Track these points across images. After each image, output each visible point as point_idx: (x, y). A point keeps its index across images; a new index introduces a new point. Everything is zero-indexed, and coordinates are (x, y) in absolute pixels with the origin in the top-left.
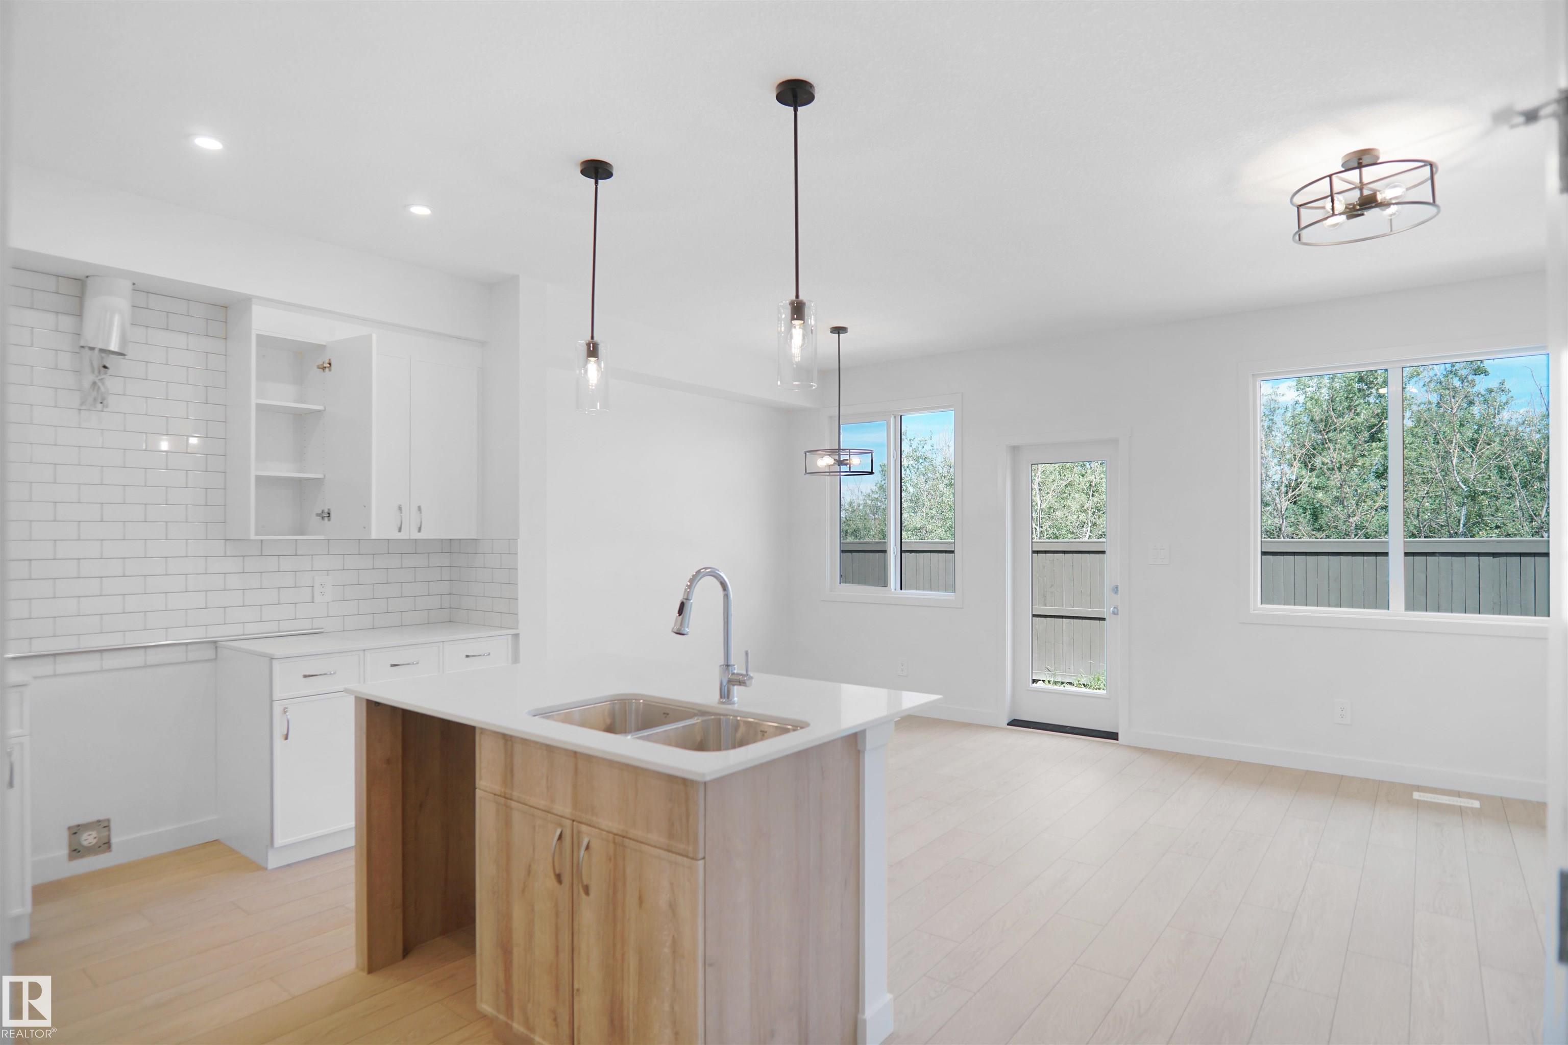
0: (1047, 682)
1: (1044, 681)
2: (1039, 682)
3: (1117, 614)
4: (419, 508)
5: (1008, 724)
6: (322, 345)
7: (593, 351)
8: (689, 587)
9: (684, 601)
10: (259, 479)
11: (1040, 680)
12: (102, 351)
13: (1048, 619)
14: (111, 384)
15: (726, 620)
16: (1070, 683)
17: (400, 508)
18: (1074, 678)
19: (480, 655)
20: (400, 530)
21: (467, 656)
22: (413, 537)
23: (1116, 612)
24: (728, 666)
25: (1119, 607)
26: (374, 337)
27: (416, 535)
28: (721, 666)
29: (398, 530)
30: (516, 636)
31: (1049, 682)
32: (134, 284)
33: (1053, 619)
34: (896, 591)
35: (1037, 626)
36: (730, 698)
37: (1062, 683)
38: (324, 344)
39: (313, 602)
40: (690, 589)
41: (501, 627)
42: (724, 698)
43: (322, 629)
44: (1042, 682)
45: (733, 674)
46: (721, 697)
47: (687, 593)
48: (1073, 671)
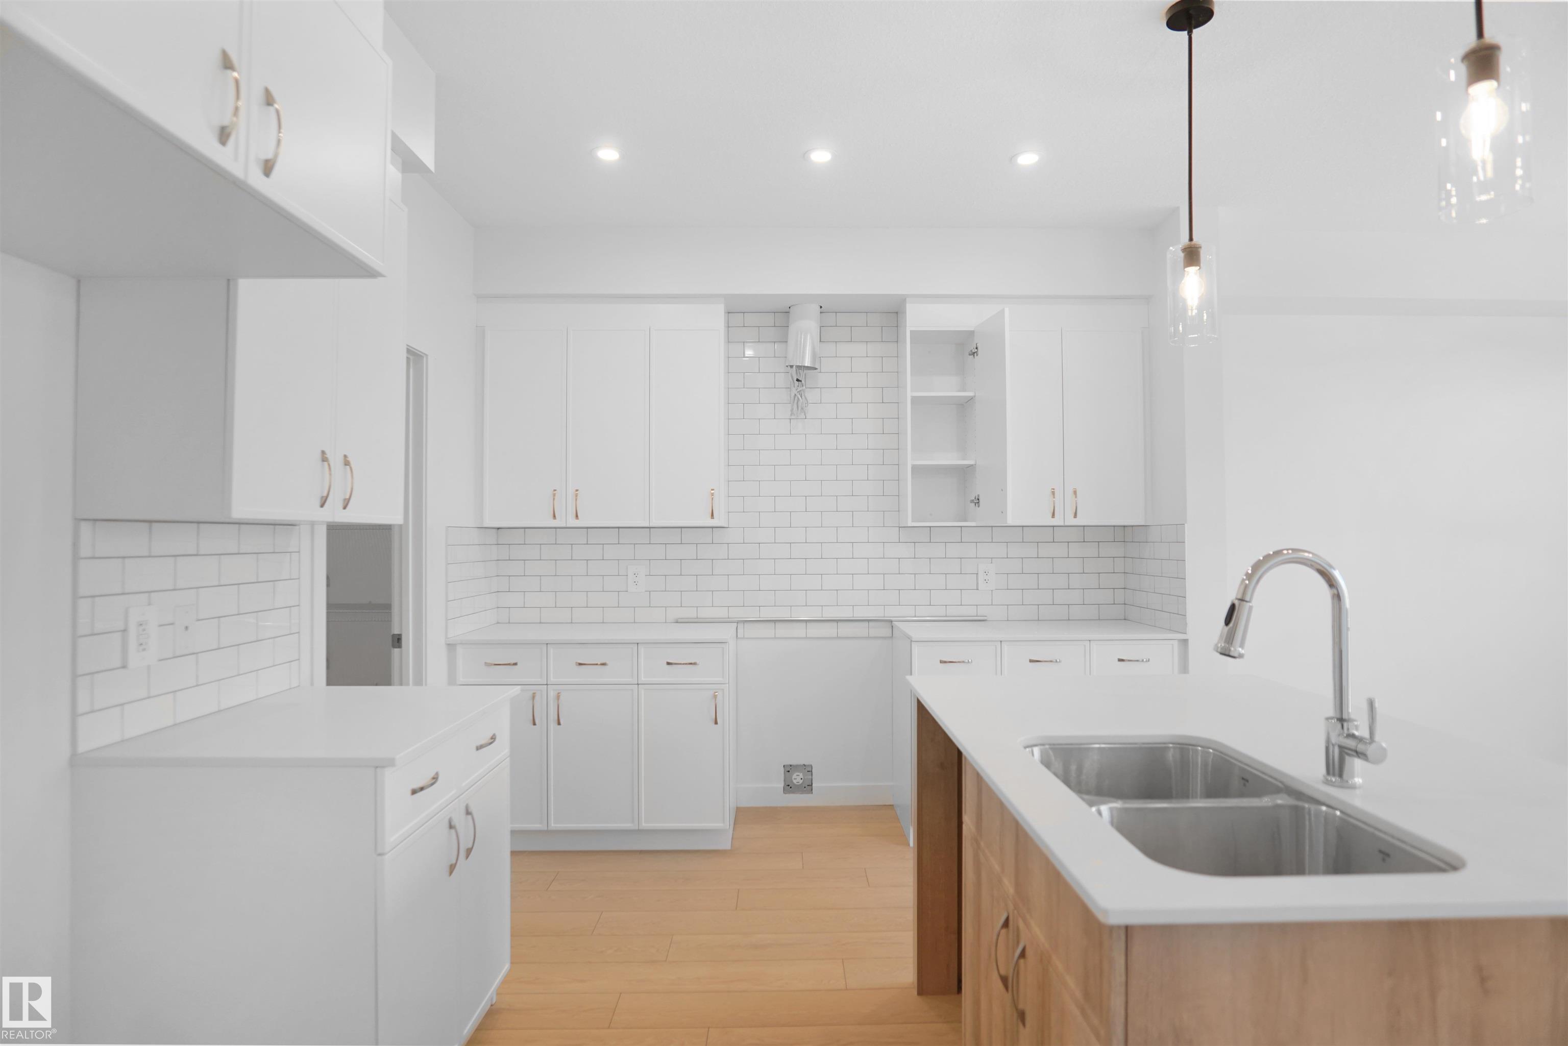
4: (1075, 492)
6: (971, 331)
7: (1192, 255)
8: (1249, 577)
9: (1237, 602)
10: (915, 468)
12: (799, 367)
14: (812, 396)
15: (1337, 640)
17: (1053, 493)
19: (1138, 661)
20: (1053, 516)
21: (1120, 660)
24: (1341, 720)
26: (1007, 311)
27: (1071, 521)
28: (1327, 719)
29: (1051, 516)
30: (1185, 642)
32: (821, 307)
36: (1345, 776)
38: (972, 330)
39: (977, 589)
40: (1249, 580)
41: (1171, 630)
42: (1334, 775)
43: (986, 616)
45: (1353, 736)
46: (1328, 772)
47: (1243, 587)
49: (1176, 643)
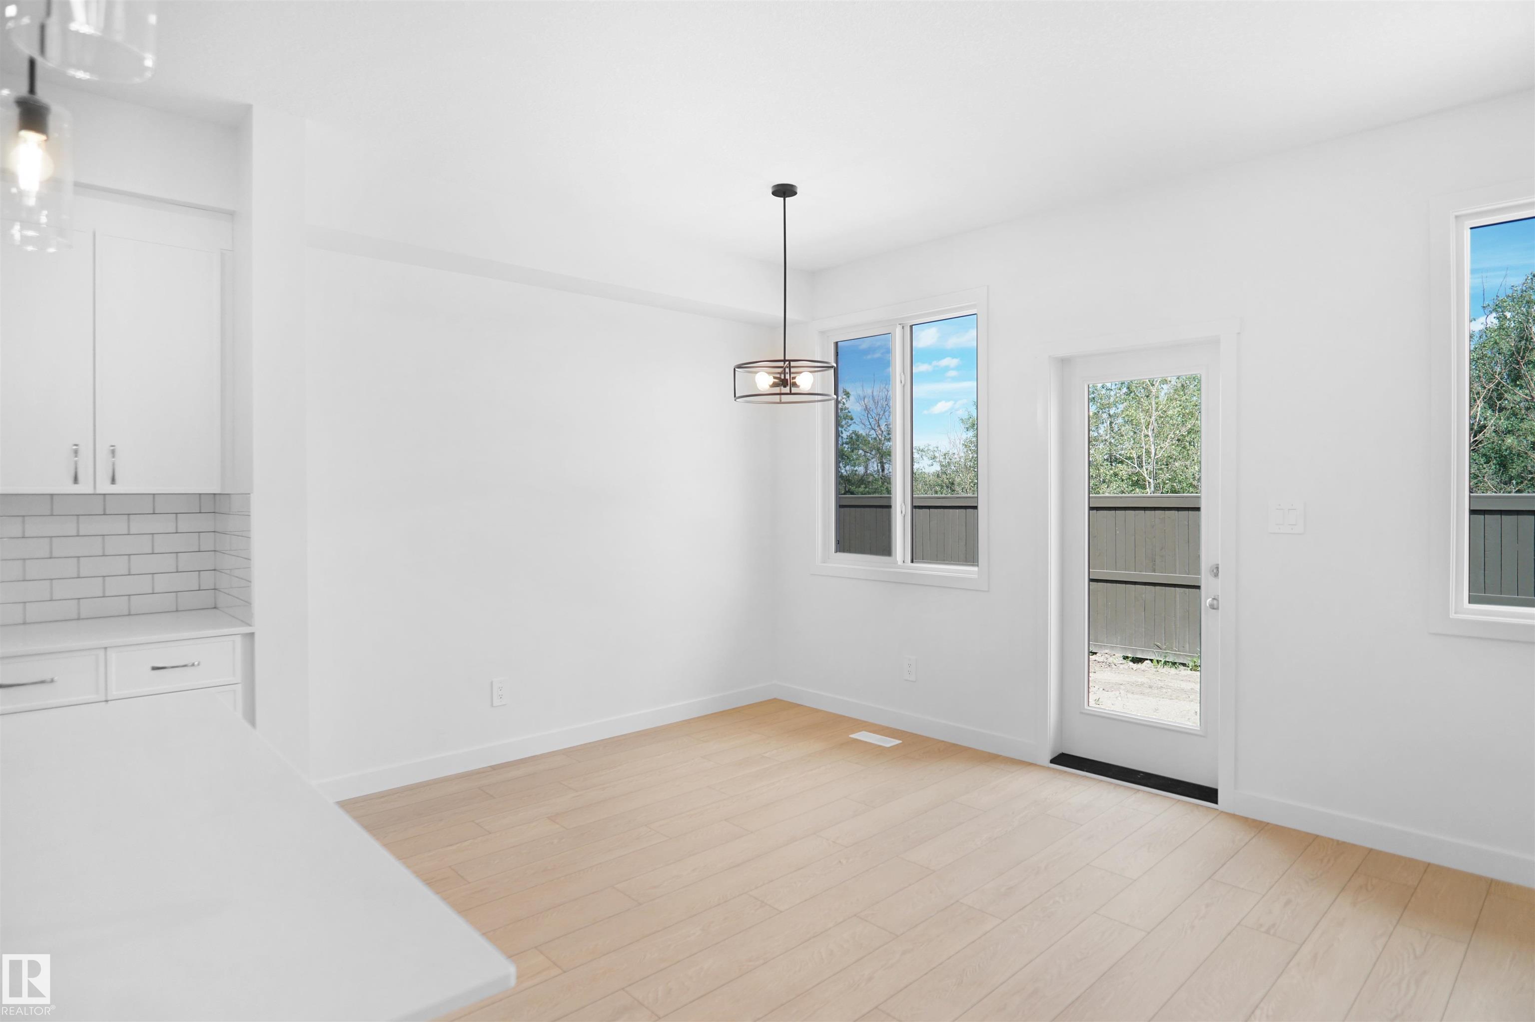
0: (1155, 661)
1: (1151, 660)
2: (1146, 661)
3: (1217, 608)
4: (113, 450)
5: (1052, 761)
11: (1147, 659)
13: (1158, 588)
16: (1184, 665)
17: (77, 451)
18: (1189, 659)
19: (179, 666)
21: (155, 668)
22: (99, 491)
23: (1215, 607)
25: (1220, 597)
27: (105, 487)
30: (251, 636)
31: (1158, 662)
33: (1164, 588)
34: (905, 564)
35: (1144, 596)
37: (1174, 664)
41: (245, 623)
44: (1148, 662)
48: (1188, 650)
49: (238, 639)
